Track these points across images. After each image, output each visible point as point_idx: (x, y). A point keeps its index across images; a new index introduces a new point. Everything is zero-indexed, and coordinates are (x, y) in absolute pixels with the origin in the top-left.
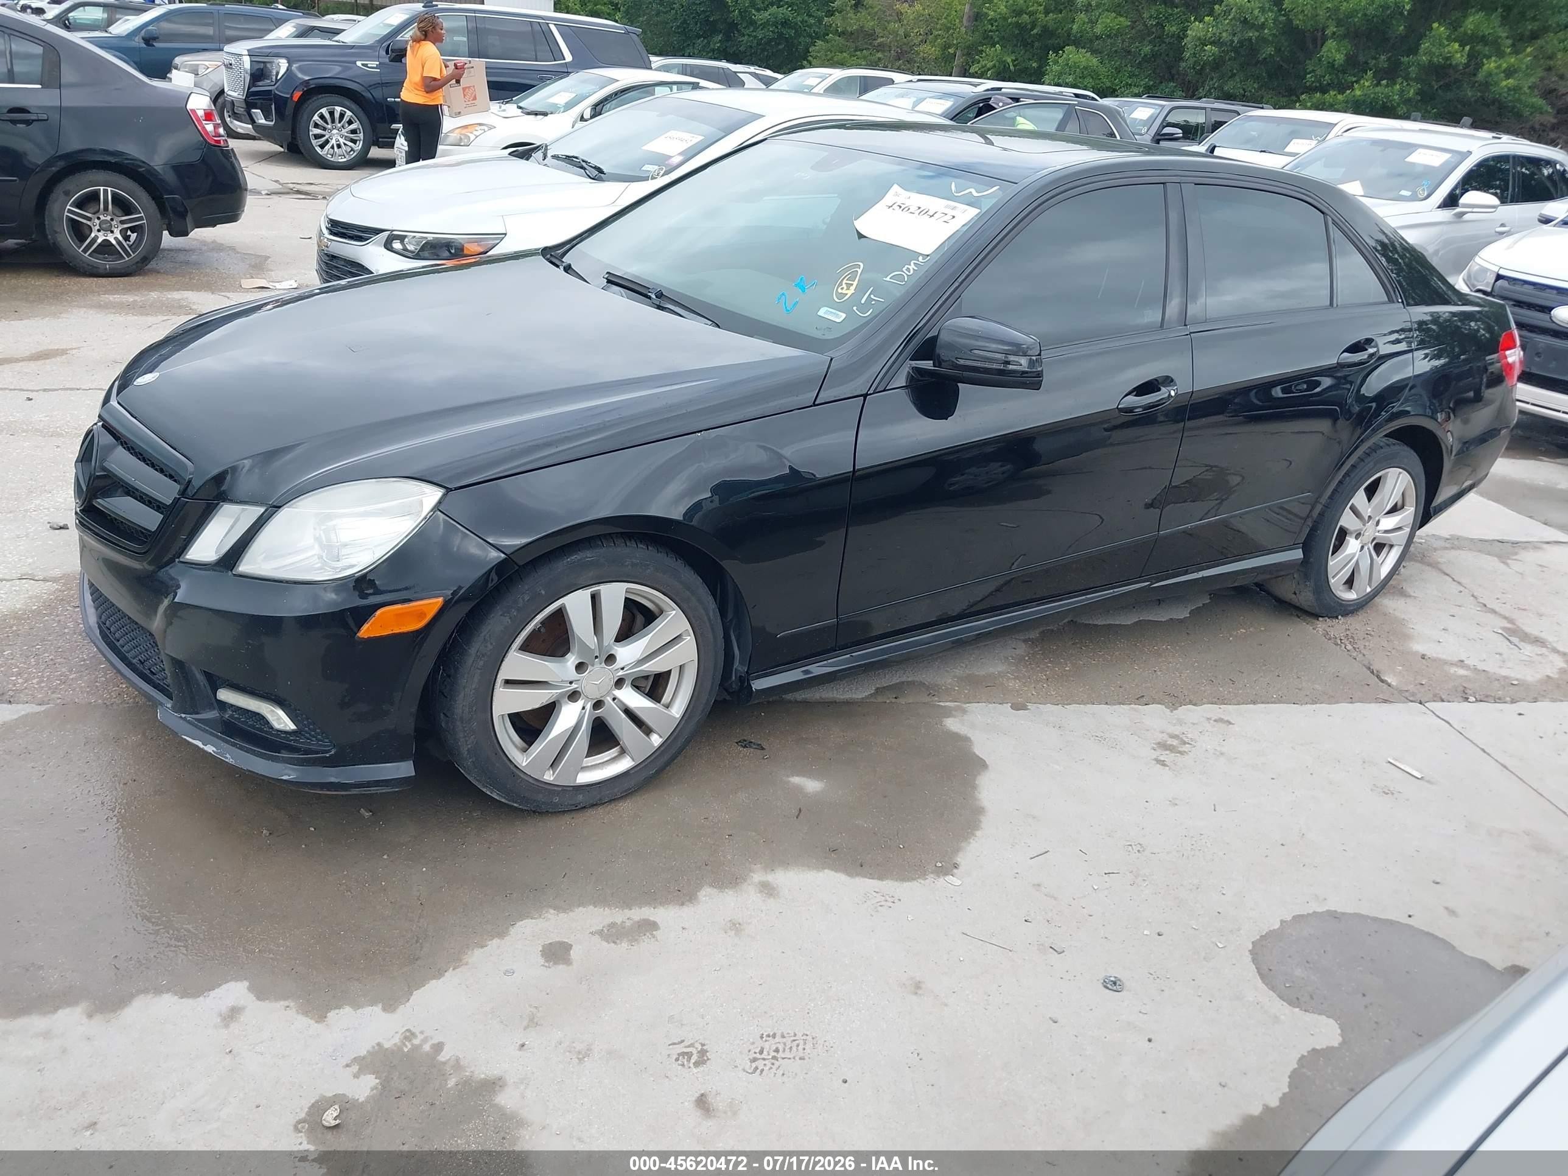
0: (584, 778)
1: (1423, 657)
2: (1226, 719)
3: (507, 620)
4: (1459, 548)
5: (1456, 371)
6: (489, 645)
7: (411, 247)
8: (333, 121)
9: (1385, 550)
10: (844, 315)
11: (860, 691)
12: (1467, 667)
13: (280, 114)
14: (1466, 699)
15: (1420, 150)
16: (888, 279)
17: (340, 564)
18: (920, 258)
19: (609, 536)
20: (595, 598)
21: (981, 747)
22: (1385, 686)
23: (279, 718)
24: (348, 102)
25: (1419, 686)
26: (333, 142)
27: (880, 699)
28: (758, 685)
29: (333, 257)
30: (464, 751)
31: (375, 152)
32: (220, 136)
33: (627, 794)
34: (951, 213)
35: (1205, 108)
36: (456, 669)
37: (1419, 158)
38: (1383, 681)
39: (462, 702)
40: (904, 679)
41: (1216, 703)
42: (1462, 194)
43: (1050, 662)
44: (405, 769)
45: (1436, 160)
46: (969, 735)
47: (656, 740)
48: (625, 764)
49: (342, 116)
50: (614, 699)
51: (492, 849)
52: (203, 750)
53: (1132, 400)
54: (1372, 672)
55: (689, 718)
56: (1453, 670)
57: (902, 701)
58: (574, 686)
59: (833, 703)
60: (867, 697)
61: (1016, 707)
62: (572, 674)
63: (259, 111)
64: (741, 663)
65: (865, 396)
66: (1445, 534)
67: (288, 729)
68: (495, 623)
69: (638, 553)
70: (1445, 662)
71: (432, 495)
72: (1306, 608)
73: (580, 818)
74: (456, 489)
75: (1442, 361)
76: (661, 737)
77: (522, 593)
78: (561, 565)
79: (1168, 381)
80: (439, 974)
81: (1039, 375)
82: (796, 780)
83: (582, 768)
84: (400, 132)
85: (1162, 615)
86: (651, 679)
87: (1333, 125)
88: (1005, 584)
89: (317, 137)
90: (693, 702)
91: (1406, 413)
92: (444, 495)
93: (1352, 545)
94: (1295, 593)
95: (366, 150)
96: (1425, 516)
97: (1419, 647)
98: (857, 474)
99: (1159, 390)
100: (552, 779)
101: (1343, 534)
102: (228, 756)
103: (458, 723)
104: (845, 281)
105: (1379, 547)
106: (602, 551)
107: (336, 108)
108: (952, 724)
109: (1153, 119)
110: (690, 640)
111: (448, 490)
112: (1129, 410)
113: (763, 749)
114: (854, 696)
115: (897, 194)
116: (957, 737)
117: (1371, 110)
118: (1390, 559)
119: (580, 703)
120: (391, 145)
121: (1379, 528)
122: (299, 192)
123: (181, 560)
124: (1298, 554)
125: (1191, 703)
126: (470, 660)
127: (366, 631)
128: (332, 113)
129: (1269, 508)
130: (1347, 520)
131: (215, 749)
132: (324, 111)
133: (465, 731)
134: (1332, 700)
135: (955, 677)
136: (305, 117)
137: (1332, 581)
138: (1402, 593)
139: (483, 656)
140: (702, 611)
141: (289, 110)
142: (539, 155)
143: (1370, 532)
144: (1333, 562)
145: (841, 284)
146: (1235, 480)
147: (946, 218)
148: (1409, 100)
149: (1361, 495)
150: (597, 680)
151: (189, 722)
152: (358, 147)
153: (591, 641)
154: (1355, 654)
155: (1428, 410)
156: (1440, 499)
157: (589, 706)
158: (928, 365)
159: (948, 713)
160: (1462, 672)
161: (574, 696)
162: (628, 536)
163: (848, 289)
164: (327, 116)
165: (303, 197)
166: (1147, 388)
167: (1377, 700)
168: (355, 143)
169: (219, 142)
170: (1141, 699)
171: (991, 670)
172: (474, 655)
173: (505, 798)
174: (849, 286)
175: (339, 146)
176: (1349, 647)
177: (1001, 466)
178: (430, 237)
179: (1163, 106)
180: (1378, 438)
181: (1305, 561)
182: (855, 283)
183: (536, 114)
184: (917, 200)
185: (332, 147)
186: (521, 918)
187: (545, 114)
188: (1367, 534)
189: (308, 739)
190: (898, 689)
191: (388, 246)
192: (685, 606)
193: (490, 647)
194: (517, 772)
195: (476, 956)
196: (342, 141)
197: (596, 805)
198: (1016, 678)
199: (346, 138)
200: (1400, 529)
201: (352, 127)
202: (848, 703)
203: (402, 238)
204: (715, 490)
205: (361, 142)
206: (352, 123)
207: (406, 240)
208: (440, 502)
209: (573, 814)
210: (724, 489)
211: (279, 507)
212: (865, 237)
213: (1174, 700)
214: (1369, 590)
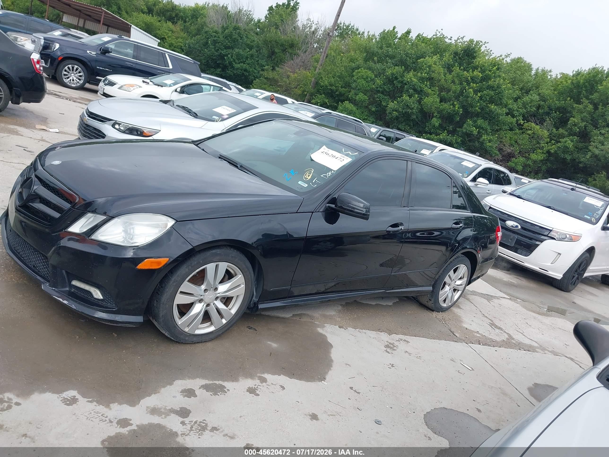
0: (198, 332)
1: (466, 329)
2: (407, 340)
3: (187, 270)
4: (475, 295)
5: (480, 236)
6: (179, 278)
7: (122, 128)
8: (73, 70)
9: (456, 291)
10: (307, 185)
11: (287, 315)
12: (480, 334)
13: (52, 64)
14: (480, 344)
15: (466, 161)
16: (322, 176)
17: (132, 241)
18: (333, 171)
19: (225, 246)
20: (217, 266)
21: (331, 339)
22: (456, 337)
23: (97, 294)
24: (80, 65)
25: (466, 338)
26: (71, 78)
27: (294, 318)
28: (261, 306)
29: (88, 125)
30: (161, 315)
31: (87, 85)
32: (41, 70)
33: (211, 340)
34: (343, 158)
35: (394, 132)
36: (165, 285)
37: (465, 163)
38: (454, 335)
39: (165, 298)
40: (302, 312)
41: (403, 335)
42: (478, 178)
43: (349, 313)
44: (139, 319)
45: (471, 165)
46: (326, 335)
47: (224, 321)
48: (212, 329)
49: (77, 69)
50: (214, 304)
51: (163, 353)
52: (62, 302)
53: (391, 229)
54: (451, 332)
55: (237, 315)
56: (476, 334)
57: (301, 320)
58: (202, 297)
59: (278, 318)
60: (290, 317)
61: (340, 327)
62: (202, 293)
63: (43, 61)
64: (256, 298)
65: (313, 212)
66: (471, 290)
67: (100, 298)
68: (183, 270)
69: (234, 253)
70: (473, 331)
71: (171, 223)
72: (430, 308)
73: (193, 347)
74: (179, 221)
75: (476, 233)
76: (226, 320)
77: (194, 260)
78: (209, 253)
79: (402, 224)
80: (149, 395)
81: (369, 215)
82: (269, 343)
83: (198, 328)
84: (102, 81)
85: (384, 303)
86: (226, 298)
87: (436, 147)
88: (337, 284)
89: (65, 75)
90: (240, 309)
91: (466, 248)
92: (175, 223)
93: (447, 288)
94: (427, 302)
95: (84, 84)
96: (469, 282)
97: (465, 326)
98: (307, 238)
99: (399, 227)
100: (187, 330)
101: (445, 283)
102: (73, 305)
103: (162, 305)
104: (307, 174)
105: (455, 290)
106: (223, 250)
107: (75, 66)
108: (320, 330)
109: (377, 132)
110: (243, 286)
111: (177, 221)
112: (389, 232)
113: (256, 330)
114: (286, 316)
115: (324, 149)
116: (321, 335)
117: (445, 143)
118: (457, 295)
119: (202, 304)
120: (97, 85)
121: (456, 284)
122: (55, 94)
123: (65, 230)
124: (431, 288)
125: (395, 333)
126: (171, 282)
127: (140, 266)
128: (73, 68)
129: (419, 272)
130: (447, 279)
131: (67, 302)
132: (70, 66)
133: (163, 308)
134: (439, 339)
135: (319, 314)
136: (62, 67)
137: (440, 299)
138: (459, 307)
139: (176, 281)
140: (250, 277)
141: (56, 63)
142: (171, 103)
143: (453, 285)
144: (441, 293)
145: (306, 175)
146: (407, 261)
147: (341, 160)
148: (458, 142)
149: (452, 271)
150: (209, 296)
151: (56, 291)
152: (81, 82)
153: (212, 281)
154: (445, 325)
155: (474, 246)
156: (474, 277)
157: (205, 306)
158: (333, 206)
159: (318, 326)
160: (478, 335)
161: (201, 301)
162: (231, 247)
163: (308, 177)
164: (71, 68)
165: (58, 97)
166: (395, 225)
167: (453, 341)
168: (80, 80)
169: (40, 72)
170: (379, 330)
171: (331, 313)
172: (173, 281)
173: (170, 335)
174: (309, 176)
175: (73, 80)
176: (444, 322)
177: (330, 244)
178: (130, 126)
179: (380, 129)
180: (459, 254)
181: (433, 291)
182: (311, 175)
183: (159, 86)
184: (331, 152)
185: (70, 80)
186: (177, 379)
187: (162, 86)
188: (452, 285)
189: (107, 303)
190: (300, 315)
191: (113, 126)
192: (245, 274)
193: (179, 279)
194: (177, 326)
195: (163, 390)
196: (75, 78)
197: (199, 343)
198: (339, 317)
199: (77, 78)
200: (461, 285)
201: (80, 74)
202: (283, 318)
203: (119, 124)
204: (263, 235)
205: (83, 81)
206: (80, 73)
207: (121, 125)
208: (173, 225)
209: (191, 345)
210: (266, 236)
211: (114, 218)
212: (313, 160)
213: (390, 332)
214: (450, 304)
